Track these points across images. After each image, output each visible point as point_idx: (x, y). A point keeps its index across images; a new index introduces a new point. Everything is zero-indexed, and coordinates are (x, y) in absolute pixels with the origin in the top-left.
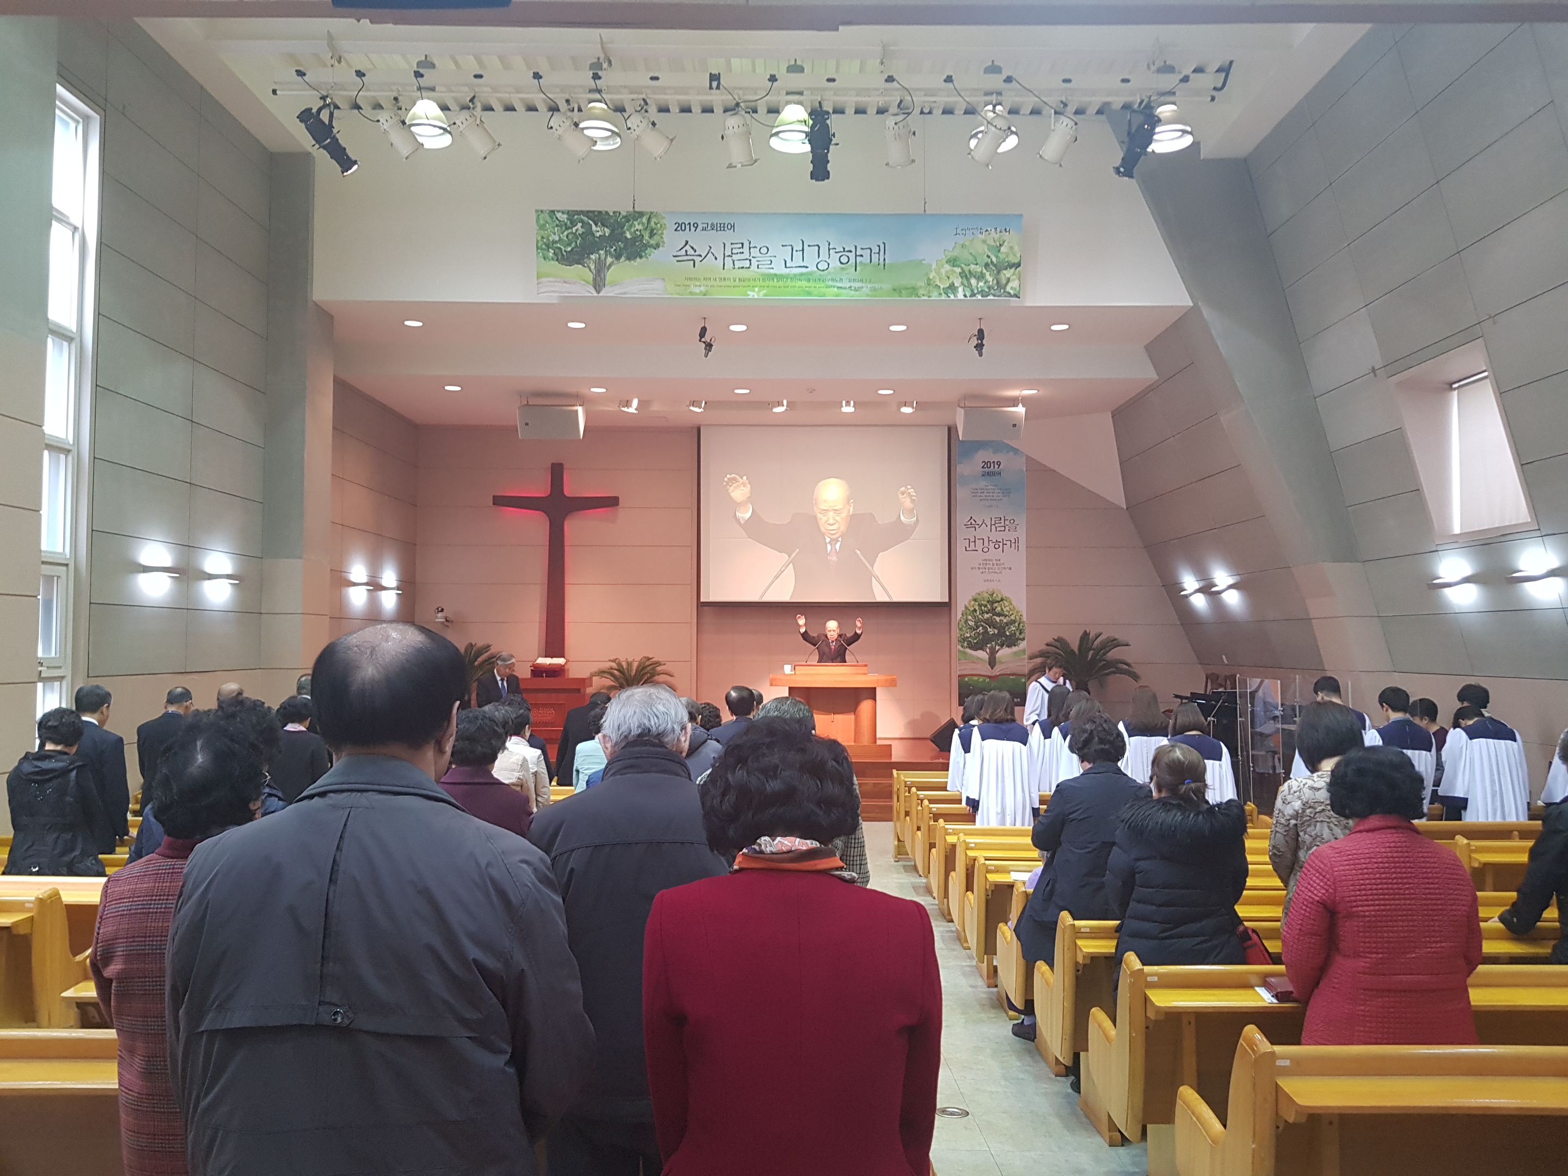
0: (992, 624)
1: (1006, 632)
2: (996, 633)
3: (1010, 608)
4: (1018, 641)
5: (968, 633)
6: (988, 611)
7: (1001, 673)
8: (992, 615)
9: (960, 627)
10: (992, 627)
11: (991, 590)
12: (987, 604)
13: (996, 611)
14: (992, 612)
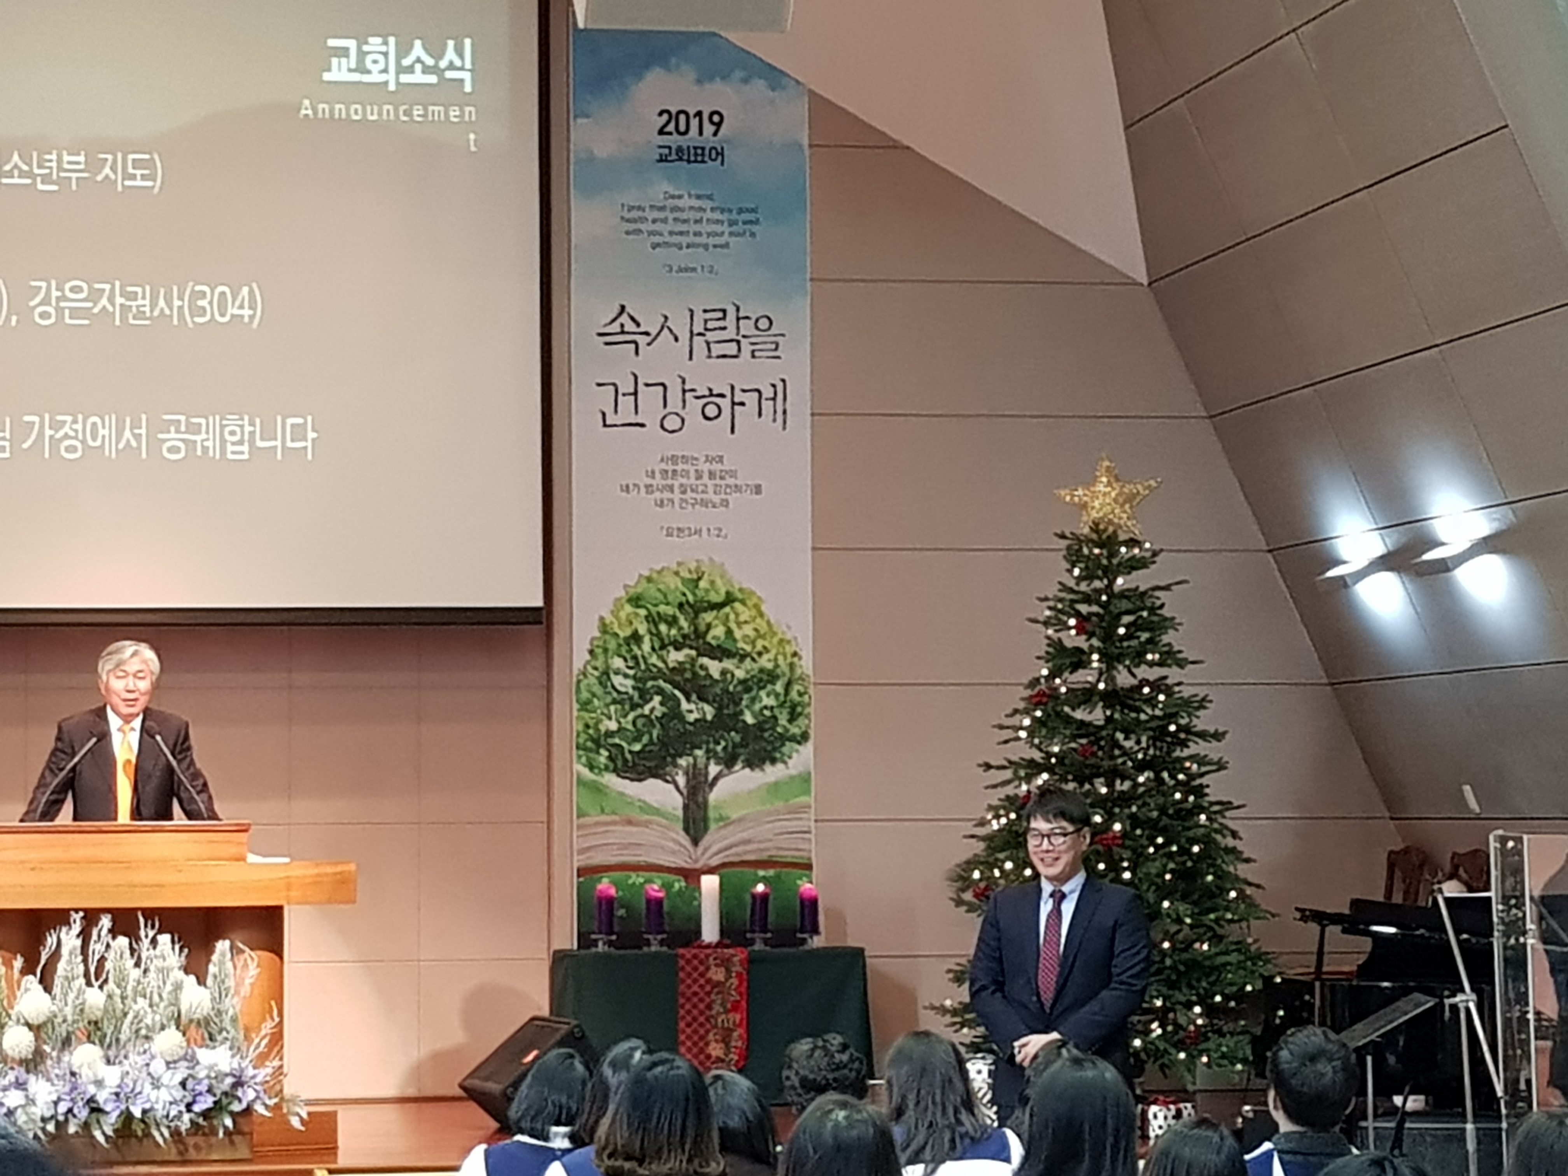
0: (697, 686)
1: (741, 712)
2: (709, 717)
3: (756, 630)
4: (783, 745)
5: (610, 718)
6: (681, 640)
7: (726, 860)
8: (693, 653)
9: (585, 695)
10: (694, 697)
11: (693, 566)
12: (678, 614)
13: (709, 638)
14: (694, 644)
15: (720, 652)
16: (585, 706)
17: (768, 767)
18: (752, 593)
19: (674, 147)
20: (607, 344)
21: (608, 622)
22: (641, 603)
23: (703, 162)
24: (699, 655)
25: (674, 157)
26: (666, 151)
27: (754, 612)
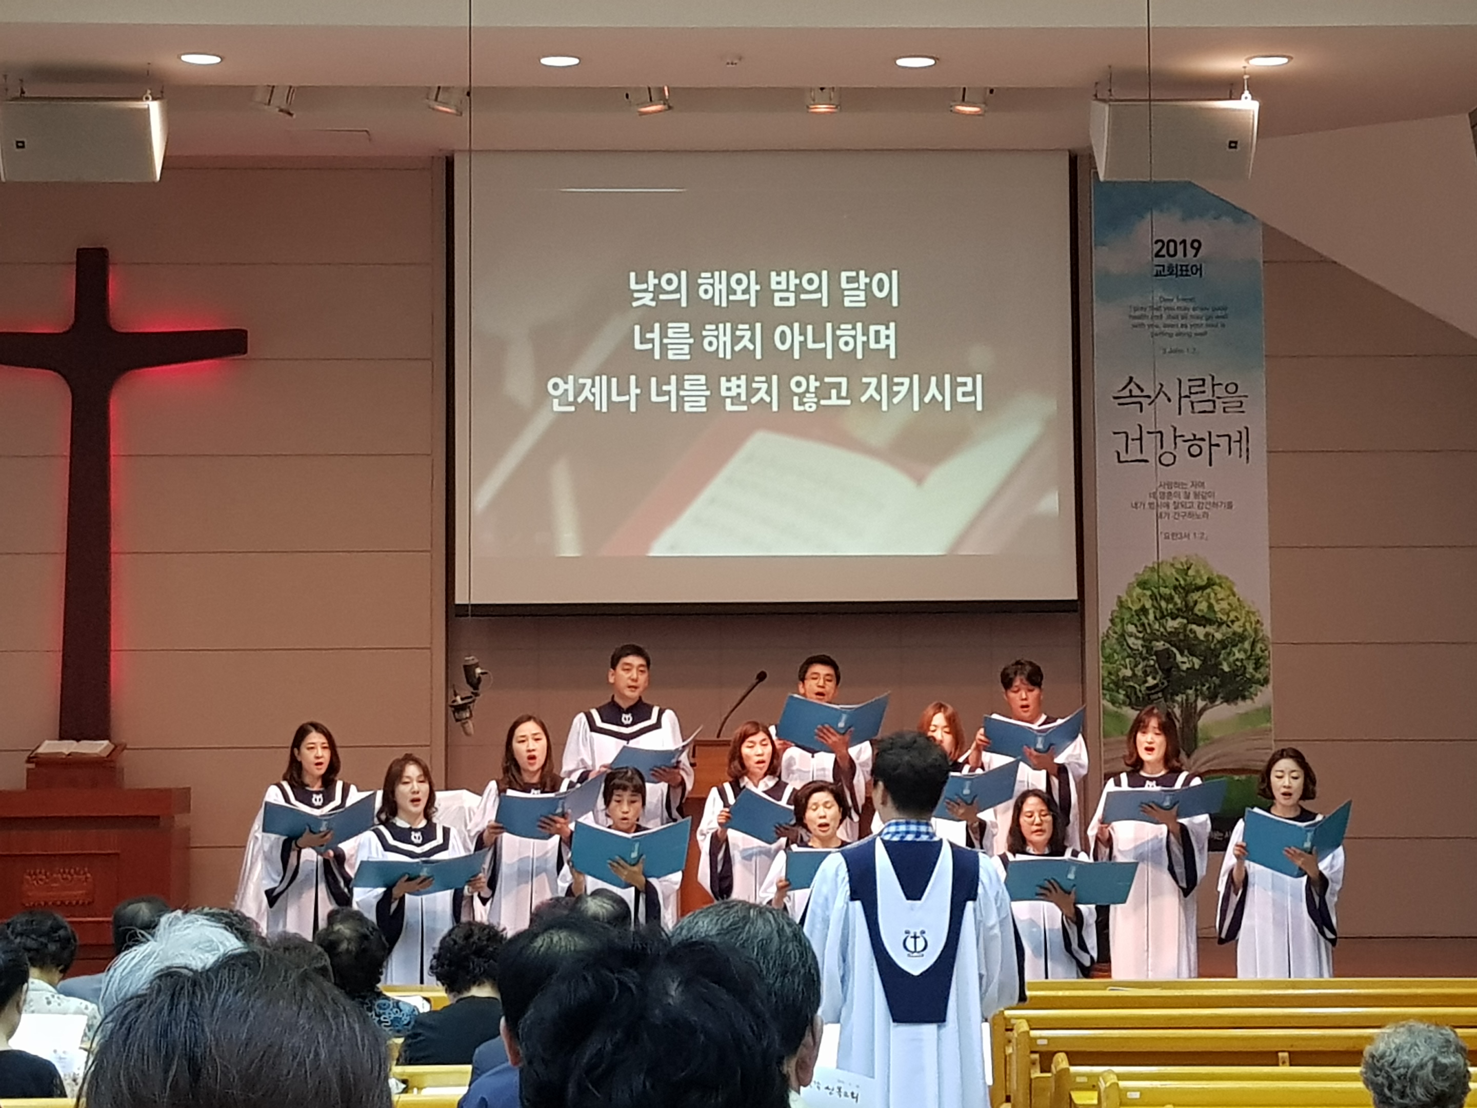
0: (1188, 645)
1: (1221, 664)
2: (1197, 667)
3: (1229, 604)
4: (1251, 687)
5: (1126, 668)
6: (1176, 612)
7: (1212, 768)
8: (1185, 621)
9: (1108, 651)
10: (1186, 652)
11: (1184, 560)
12: (1173, 593)
13: (1196, 610)
14: (1185, 615)
15: (1204, 621)
16: (1108, 659)
17: (1240, 703)
18: (1227, 578)
19: (1166, 266)
20: (1119, 404)
21: (1123, 599)
22: (1147, 586)
23: (1187, 275)
24: (1189, 623)
25: (1166, 272)
26: (1161, 268)
27: (1228, 592)
